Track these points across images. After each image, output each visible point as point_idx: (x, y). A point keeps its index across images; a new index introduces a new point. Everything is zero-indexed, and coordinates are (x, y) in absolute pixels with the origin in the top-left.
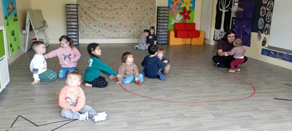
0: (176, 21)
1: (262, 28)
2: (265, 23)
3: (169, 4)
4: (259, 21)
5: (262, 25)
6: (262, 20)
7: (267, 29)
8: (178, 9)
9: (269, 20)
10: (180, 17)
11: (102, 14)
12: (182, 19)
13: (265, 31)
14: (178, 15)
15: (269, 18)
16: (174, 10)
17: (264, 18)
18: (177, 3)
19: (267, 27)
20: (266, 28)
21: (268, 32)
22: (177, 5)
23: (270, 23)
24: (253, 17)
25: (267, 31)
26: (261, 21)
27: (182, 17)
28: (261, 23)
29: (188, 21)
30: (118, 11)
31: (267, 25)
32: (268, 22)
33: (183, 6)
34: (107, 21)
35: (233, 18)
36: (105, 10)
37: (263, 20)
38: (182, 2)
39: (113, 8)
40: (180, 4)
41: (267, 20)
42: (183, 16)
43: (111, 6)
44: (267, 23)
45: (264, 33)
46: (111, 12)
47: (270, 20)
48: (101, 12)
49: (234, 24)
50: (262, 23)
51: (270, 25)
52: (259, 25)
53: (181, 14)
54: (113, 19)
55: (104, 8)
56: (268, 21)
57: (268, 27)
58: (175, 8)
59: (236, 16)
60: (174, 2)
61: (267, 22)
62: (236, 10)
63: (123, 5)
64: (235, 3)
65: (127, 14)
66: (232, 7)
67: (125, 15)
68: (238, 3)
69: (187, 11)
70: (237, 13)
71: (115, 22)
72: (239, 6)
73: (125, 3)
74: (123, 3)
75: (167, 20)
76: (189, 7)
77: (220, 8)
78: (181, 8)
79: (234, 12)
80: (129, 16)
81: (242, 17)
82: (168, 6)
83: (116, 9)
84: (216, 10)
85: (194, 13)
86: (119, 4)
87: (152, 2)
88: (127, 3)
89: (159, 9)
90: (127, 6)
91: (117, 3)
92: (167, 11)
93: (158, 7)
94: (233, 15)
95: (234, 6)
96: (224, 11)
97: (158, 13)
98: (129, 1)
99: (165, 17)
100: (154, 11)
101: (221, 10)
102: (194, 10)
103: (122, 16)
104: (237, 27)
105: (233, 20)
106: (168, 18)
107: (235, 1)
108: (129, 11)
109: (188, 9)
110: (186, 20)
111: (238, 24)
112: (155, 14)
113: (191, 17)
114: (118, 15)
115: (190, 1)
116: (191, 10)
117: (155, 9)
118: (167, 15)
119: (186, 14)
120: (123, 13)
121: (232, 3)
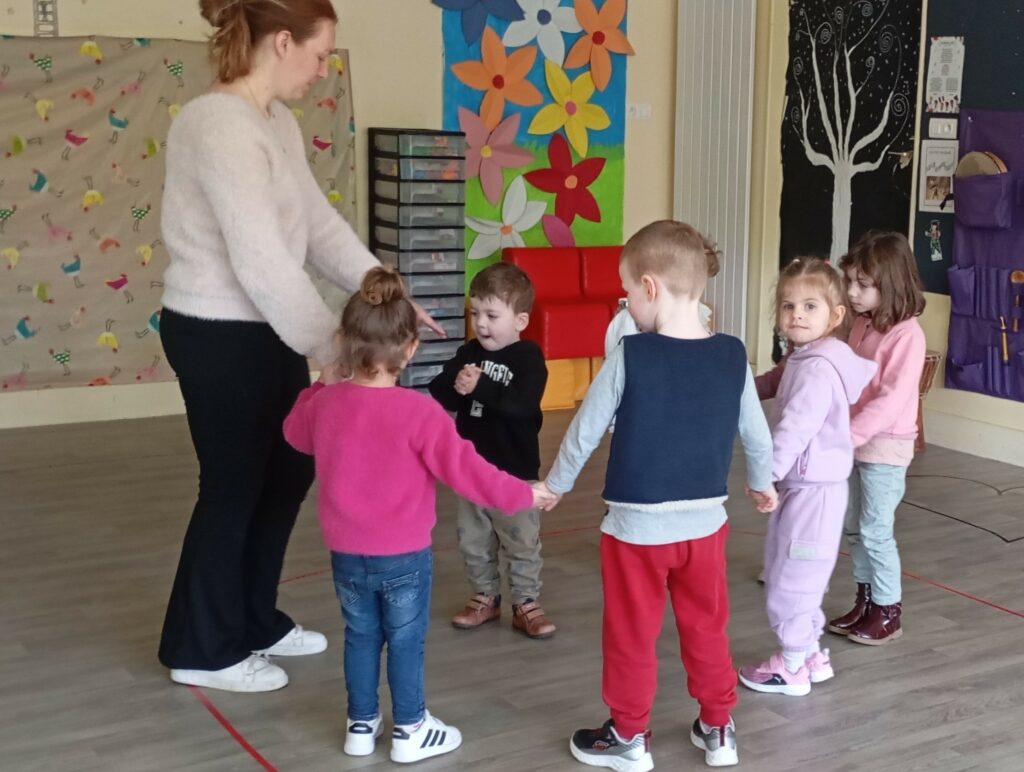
0: (506, 230)
3: (448, 109)
8: (516, 149)
10: (532, 203)
12: (545, 218)
14: (519, 187)
16: (487, 153)
18: (506, 102)
22: (506, 116)
27: (543, 204)
29: (583, 232)
30: (47, 161)
33: (545, 123)
35: (924, 219)
38: (539, 98)
40: (528, 116)
42: (553, 196)
49: (937, 256)
53: (536, 179)
54: (1, 228)
58: (489, 137)
59: (950, 208)
60: (484, 93)
62: (943, 164)
63: (82, 108)
64: (933, 121)
65: (129, 181)
66: (913, 142)
67: (104, 194)
68: (954, 122)
69: (575, 162)
70: (962, 188)
71: (19, 249)
72: (969, 141)
73: (103, 99)
74: (87, 95)
75: (452, 232)
76: (590, 132)
77: (806, 144)
78: (534, 144)
79: (929, 178)
80: (141, 204)
81: (1001, 216)
82: (445, 124)
83: (24, 143)
84: (778, 157)
85: (621, 174)
86: (48, 104)
87: (328, 94)
88: (123, 93)
89: (382, 147)
90: (119, 116)
91: (37, 94)
92: (453, 165)
93: (373, 133)
94: (926, 201)
95: (924, 142)
96: (844, 169)
97: (374, 175)
98: (140, 80)
99: (440, 210)
100: (341, 157)
101: (816, 158)
102: (622, 154)
103: (86, 202)
104: (965, 278)
105: (928, 229)
106: (461, 215)
107: (931, 107)
108: (144, 157)
109: (580, 148)
110: (569, 221)
111: (971, 263)
112: (351, 182)
113: (603, 206)
114: (50, 190)
115: (592, 90)
116: (599, 153)
117: (352, 144)
118: (450, 193)
119: (571, 182)
120: (88, 179)
121: (912, 121)
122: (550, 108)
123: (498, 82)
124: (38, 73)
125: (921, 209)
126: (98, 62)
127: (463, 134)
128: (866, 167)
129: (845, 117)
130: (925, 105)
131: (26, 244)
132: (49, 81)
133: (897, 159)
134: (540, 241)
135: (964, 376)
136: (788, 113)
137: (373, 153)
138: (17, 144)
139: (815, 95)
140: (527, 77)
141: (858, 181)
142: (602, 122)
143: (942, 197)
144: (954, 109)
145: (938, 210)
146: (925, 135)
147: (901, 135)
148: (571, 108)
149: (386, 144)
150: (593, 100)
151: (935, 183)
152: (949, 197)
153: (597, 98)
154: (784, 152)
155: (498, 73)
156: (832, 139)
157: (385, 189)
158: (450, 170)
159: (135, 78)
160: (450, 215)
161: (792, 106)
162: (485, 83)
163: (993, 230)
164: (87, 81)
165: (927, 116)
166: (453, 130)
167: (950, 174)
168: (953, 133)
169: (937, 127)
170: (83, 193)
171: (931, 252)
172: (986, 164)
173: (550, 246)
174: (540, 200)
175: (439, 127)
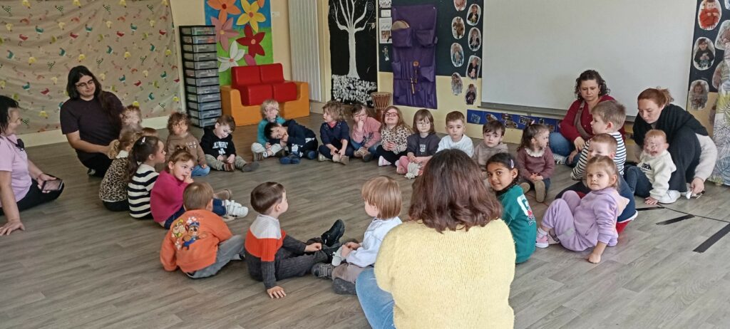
0: (231, 60)
1: (460, 65)
2: (468, 53)
3: (207, 18)
4: (451, 50)
5: (461, 59)
6: (459, 48)
7: (474, 66)
8: (233, 31)
9: (476, 46)
10: (241, 50)
11: (13, 57)
12: (245, 55)
13: (470, 71)
14: (235, 44)
15: (474, 43)
16: (222, 33)
17: (463, 42)
18: (228, 14)
19: (473, 62)
20: (471, 64)
21: (476, 72)
22: (228, 18)
23: (480, 54)
24: (436, 42)
25: (474, 70)
26: (456, 49)
27: (244, 51)
28: (457, 53)
29: (259, 60)
30: (65, 44)
31: (473, 57)
32: (475, 50)
33: (242, 21)
34: (30, 77)
35: (382, 46)
36: (20, 44)
37: (461, 47)
38: (240, 11)
39: (44, 36)
40: (236, 18)
41: (472, 47)
42: (247, 47)
43: (38, 30)
44: (473, 53)
45: (469, 75)
46: (41, 49)
47: (479, 46)
48: (9, 51)
49: (387, 59)
50: (460, 54)
51: (479, 58)
52: (452, 58)
53: (241, 41)
54: (50, 70)
55: (16, 37)
56: (473, 49)
57: (476, 63)
58: (223, 27)
59: (390, 42)
60: (219, 11)
61: (471, 51)
62: (387, 26)
63: (76, 25)
64: (382, 11)
65: (95, 50)
66: (375, 19)
67: (86, 56)
68: (390, 11)
69: (254, 34)
70: (394, 34)
71: (57, 77)
72: (396, 17)
73: (83, 21)
74: (77, 20)
75: (213, 62)
76: (258, 23)
77: (338, 22)
78: (239, 28)
79: (382, 32)
80: (100, 59)
81: (408, 43)
82: (206, 23)
83: (56, 38)
84: (328, 28)
85: (271, 38)
86: (63, 24)
87: (163, 14)
88: (90, 18)
89: (185, 33)
90: (89, 27)
91: (59, 20)
92: (212, 38)
93: (181, 28)
94: (382, 40)
95: (380, 19)
96: (352, 31)
97: (182, 43)
98: (95, 13)
99: (208, 54)
100: (170, 37)
101: (342, 27)
102: (271, 31)
103: (80, 59)
104: (397, 66)
105: (383, 49)
106: (216, 56)
107: (381, 6)
108: (99, 41)
109: (256, 29)
110: (254, 56)
111: (399, 60)
112: (174, 46)
113: (266, 50)
114: (67, 55)
115: (258, 8)
116: (263, 30)
117: (174, 32)
118: (211, 48)
119: (253, 42)
120: (79, 50)
121: (375, 11)
122: (243, 15)
123: (224, 6)
124: (58, 12)
125: (381, 43)
126: (80, 7)
127: (214, 26)
128: (360, 29)
129: (351, 12)
130: (379, 6)
131: (60, 75)
132: (63, 15)
133: (370, 25)
134: (244, 64)
135: (400, 100)
136: (330, 11)
137: (182, 35)
138: (54, 39)
139: (339, 5)
140: (235, 4)
141: (357, 34)
142: (263, 19)
143: (387, 38)
144: (389, 6)
145: (386, 42)
146: (380, 16)
147: (371, 17)
148: (251, 15)
149: (186, 31)
150: (259, 11)
151: (384, 33)
152: (390, 38)
153: (260, 10)
154: (329, 26)
155: (225, 3)
156: (347, 20)
157: (187, 48)
158: (211, 39)
159: (93, 13)
160: (212, 56)
161: (332, 8)
162: (220, 8)
163: (406, 48)
164: (76, 14)
165: (380, 9)
166: (208, 25)
167: (390, 29)
168: (390, 15)
169: (384, 13)
170: (78, 56)
171: (385, 58)
172: (402, 25)
173: (246, 65)
174: (243, 49)
175: (204, 24)
